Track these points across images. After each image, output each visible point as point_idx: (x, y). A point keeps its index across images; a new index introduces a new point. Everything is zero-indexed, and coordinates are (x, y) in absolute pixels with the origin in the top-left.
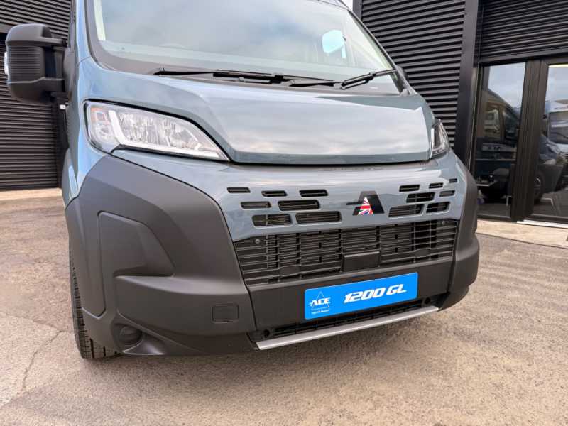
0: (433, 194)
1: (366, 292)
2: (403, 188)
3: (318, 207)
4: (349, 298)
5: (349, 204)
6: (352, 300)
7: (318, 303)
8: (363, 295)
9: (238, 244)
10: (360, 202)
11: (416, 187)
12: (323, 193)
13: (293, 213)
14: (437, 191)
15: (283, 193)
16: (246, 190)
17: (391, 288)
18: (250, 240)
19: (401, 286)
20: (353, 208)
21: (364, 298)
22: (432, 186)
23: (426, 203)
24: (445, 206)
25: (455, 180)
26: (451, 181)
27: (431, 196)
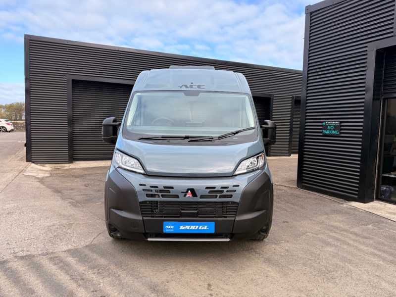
0: (223, 191)
1: (189, 227)
2: (207, 188)
3: (170, 193)
4: (182, 228)
5: (182, 192)
6: (183, 228)
7: (169, 227)
8: (188, 227)
9: (141, 203)
10: (187, 192)
11: (214, 188)
12: (172, 188)
13: (160, 194)
14: (225, 190)
15: (157, 187)
16: (145, 185)
17: (201, 227)
18: (145, 202)
19: (206, 227)
20: (184, 194)
21: (188, 228)
22: (222, 188)
23: (219, 195)
24: (231, 196)
25: (238, 186)
26: (234, 186)
27: (222, 192)
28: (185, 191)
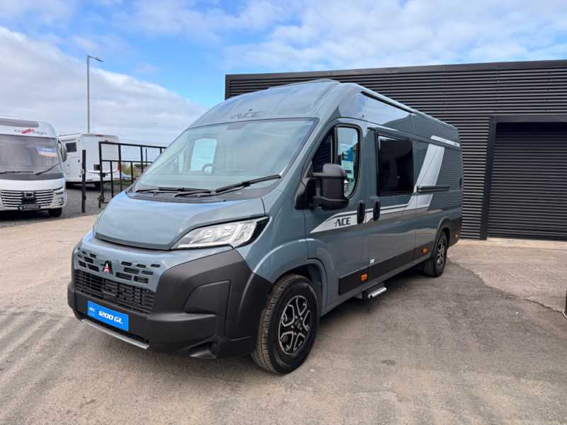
0: (139, 271)
2: (123, 263)
3: (92, 262)
5: (101, 265)
7: (91, 310)
10: (105, 265)
11: (130, 264)
13: (87, 263)
14: (142, 269)
15: (85, 253)
17: (116, 318)
19: (120, 319)
20: (102, 267)
22: (138, 265)
23: (133, 275)
24: (146, 281)
25: (158, 266)
26: (153, 265)
27: (137, 271)
28: (104, 263)
